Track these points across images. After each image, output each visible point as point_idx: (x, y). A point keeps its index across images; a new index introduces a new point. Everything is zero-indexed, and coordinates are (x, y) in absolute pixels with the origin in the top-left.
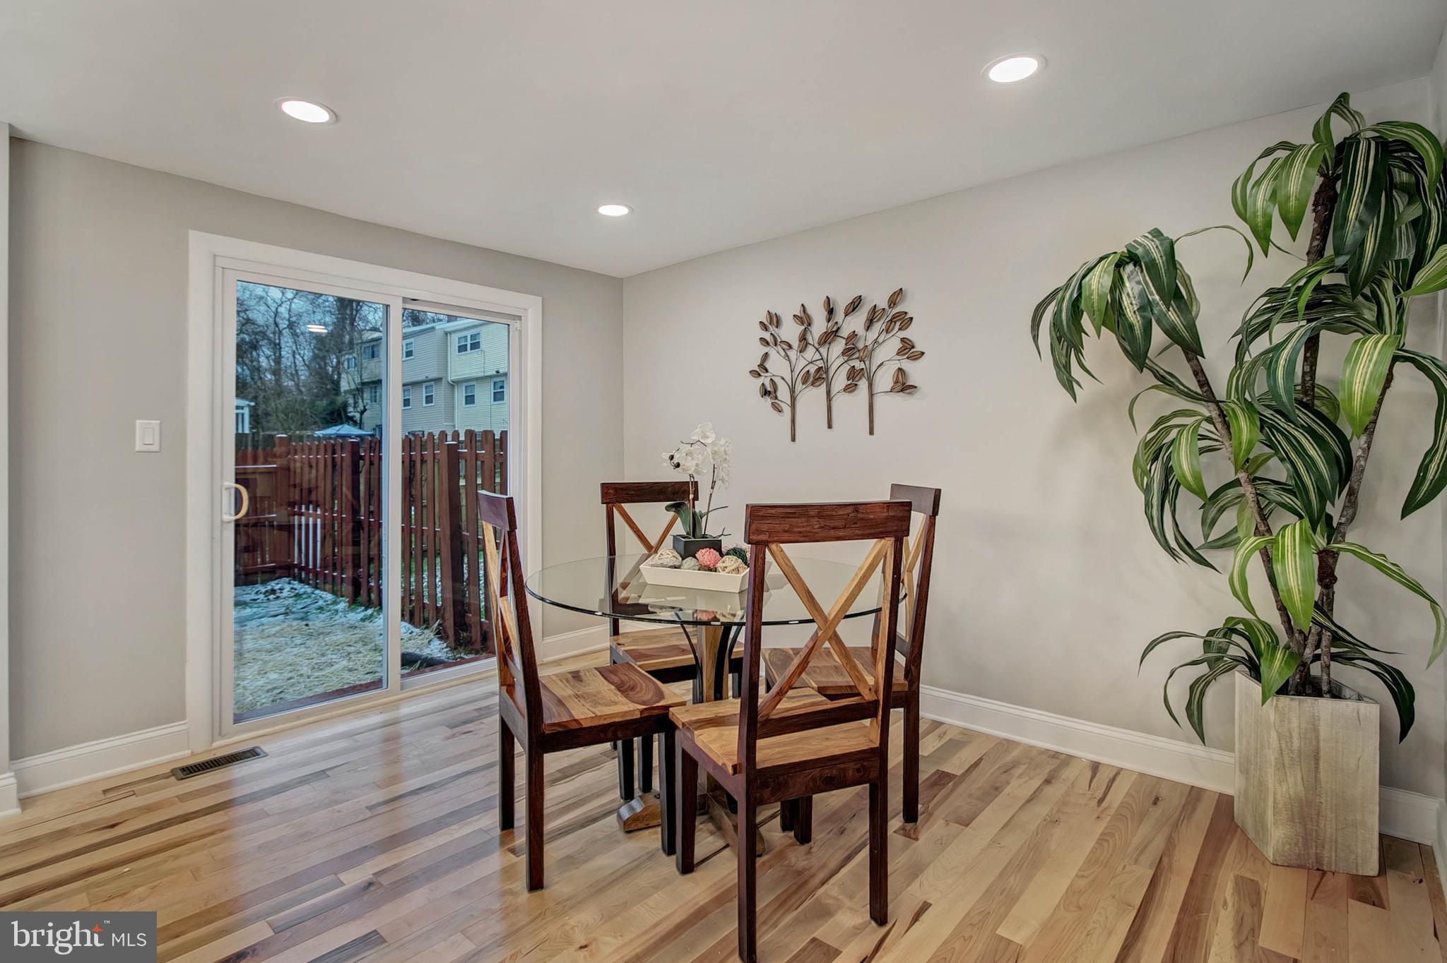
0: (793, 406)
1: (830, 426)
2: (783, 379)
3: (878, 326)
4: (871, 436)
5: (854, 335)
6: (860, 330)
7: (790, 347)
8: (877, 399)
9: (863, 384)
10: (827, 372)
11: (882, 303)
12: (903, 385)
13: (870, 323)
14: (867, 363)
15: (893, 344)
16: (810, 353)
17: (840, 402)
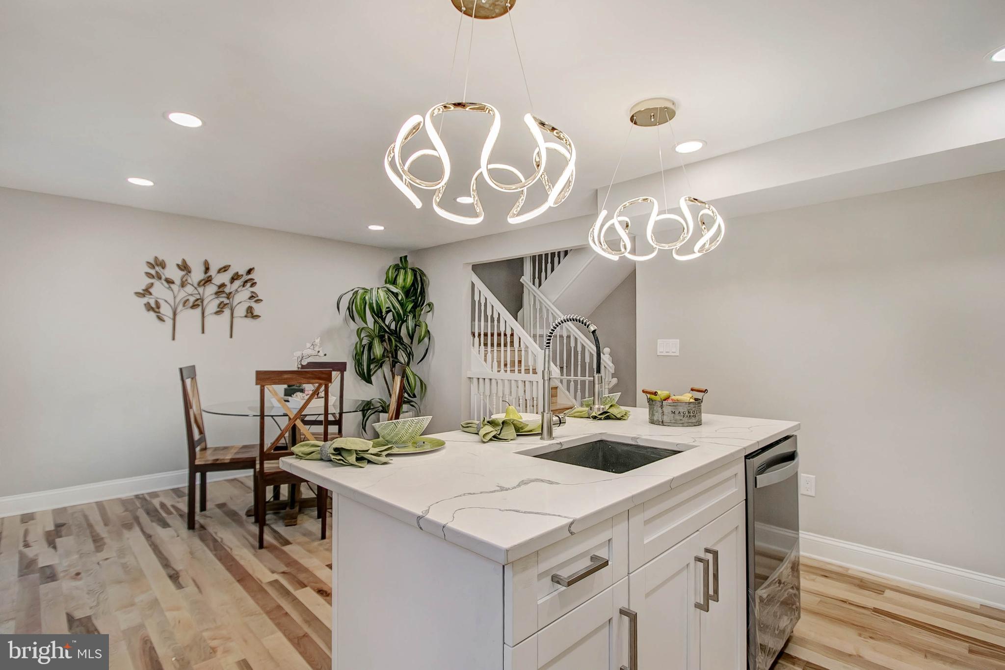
0: (174, 319)
1: (203, 332)
2: (166, 301)
3: (237, 283)
4: (231, 339)
5: (223, 285)
6: (227, 283)
7: (173, 283)
8: (235, 320)
9: (227, 312)
10: (202, 302)
11: (242, 271)
12: (251, 313)
13: (233, 279)
14: (231, 299)
15: (245, 294)
16: (189, 289)
17: (211, 320)
